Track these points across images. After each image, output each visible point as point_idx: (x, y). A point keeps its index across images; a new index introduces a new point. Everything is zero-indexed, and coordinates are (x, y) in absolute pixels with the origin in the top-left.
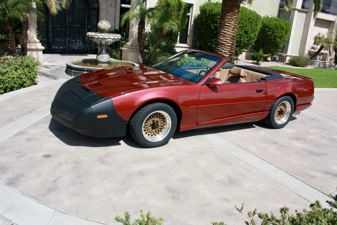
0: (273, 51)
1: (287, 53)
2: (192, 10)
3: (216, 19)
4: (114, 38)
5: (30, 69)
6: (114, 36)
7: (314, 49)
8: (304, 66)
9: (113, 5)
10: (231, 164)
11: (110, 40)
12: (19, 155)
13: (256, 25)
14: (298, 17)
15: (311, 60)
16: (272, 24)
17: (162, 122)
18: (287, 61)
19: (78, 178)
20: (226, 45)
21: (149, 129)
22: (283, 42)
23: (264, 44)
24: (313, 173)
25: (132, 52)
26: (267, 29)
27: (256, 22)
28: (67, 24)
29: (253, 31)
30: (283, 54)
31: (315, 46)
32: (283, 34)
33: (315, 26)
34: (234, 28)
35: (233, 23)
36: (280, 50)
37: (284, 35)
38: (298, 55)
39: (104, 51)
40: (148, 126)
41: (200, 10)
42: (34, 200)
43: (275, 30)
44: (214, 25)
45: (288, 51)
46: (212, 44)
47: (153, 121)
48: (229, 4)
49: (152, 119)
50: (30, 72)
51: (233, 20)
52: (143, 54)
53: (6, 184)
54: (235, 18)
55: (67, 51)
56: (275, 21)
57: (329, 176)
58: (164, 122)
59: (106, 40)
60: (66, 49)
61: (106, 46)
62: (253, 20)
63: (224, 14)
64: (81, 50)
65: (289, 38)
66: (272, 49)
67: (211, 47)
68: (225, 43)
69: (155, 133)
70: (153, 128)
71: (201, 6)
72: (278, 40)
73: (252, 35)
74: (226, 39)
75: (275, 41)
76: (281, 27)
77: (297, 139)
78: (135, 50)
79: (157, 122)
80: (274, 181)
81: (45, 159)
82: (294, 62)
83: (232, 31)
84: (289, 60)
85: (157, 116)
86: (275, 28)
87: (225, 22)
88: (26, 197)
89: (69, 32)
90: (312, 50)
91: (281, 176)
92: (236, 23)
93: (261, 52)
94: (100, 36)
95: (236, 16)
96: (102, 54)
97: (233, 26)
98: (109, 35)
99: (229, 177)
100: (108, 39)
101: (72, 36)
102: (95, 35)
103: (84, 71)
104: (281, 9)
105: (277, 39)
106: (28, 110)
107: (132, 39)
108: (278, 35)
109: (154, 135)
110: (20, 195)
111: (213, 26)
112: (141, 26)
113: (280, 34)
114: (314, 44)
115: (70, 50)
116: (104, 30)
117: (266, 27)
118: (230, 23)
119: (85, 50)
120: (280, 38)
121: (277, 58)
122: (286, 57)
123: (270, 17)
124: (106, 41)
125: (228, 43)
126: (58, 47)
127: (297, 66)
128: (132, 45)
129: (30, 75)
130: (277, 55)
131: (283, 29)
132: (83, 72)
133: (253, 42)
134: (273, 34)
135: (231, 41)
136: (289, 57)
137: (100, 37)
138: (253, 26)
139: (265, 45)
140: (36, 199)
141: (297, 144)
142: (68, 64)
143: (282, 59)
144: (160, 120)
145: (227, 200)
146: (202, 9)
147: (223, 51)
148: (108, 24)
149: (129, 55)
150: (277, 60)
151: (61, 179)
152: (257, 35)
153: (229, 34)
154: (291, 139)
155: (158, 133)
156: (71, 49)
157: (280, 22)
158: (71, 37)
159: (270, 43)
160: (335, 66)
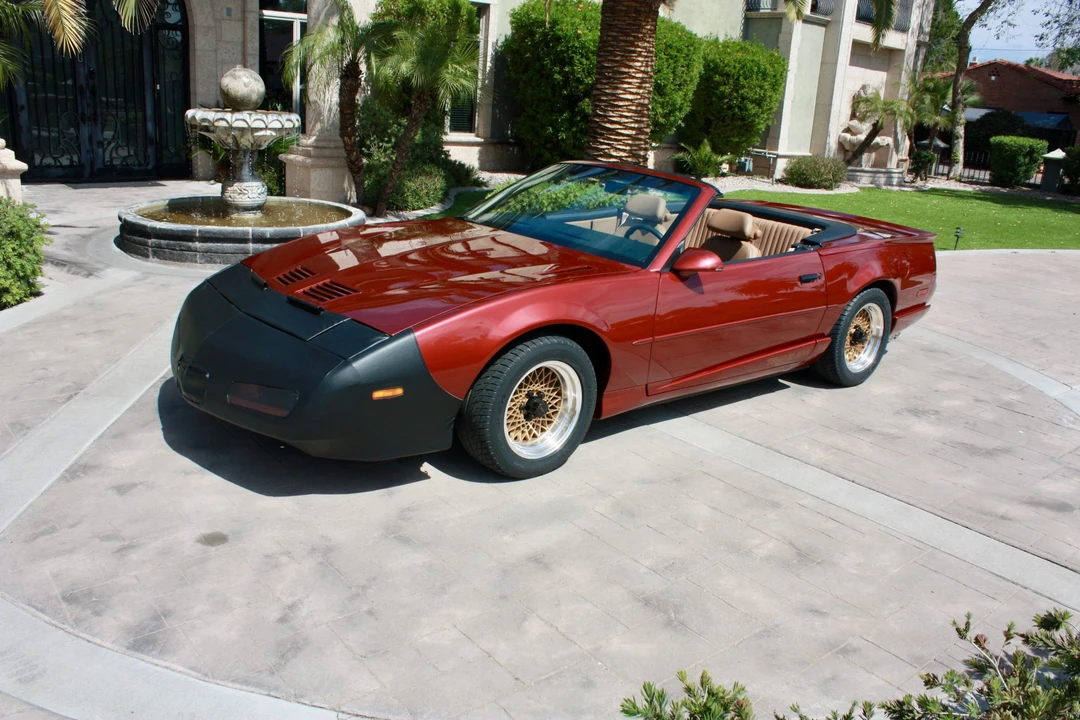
0: (738, 144)
1: (777, 149)
2: (487, 24)
3: (568, 50)
4: (280, 126)
5: (20, 246)
6: (280, 118)
7: (853, 134)
8: (831, 185)
9: (236, 13)
10: (776, 505)
11: (268, 133)
12: (118, 544)
13: (688, 66)
14: (803, 40)
15: (850, 168)
16: (730, 61)
17: (554, 395)
18: (779, 174)
19: (352, 598)
20: (623, 135)
21: (517, 421)
22: (765, 116)
23: (708, 122)
24: (1003, 508)
25: (322, 167)
26: (717, 78)
27: (687, 56)
28: (82, 81)
29: (680, 85)
30: (767, 152)
31: (855, 123)
32: (765, 90)
33: (852, 64)
34: (643, 81)
35: (639, 64)
36: (757, 140)
37: (769, 94)
38: (810, 154)
39: (246, 171)
40: (514, 412)
41: (512, 23)
42: (253, 689)
43: (741, 78)
44: (562, 69)
45: (781, 141)
46: (557, 131)
47: (529, 395)
48: (627, 6)
49: (525, 387)
50: (20, 256)
51: (640, 55)
52: (358, 172)
53: (128, 648)
54: (645, 48)
55: (87, 173)
56: (738, 51)
57: (1043, 510)
58: (559, 394)
59: (256, 134)
60: (81, 166)
61: (252, 152)
62: (678, 52)
63: (610, 38)
64: (136, 168)
65: (781, 104)
66: (733, 136)
67: (555, 140)
68: (618, 126)
69: (534, 431)
70: (527, 417)
71: (514, 9)
72: (752, 109)
73: (678, 98)
74: (622, 116)
75: (744, 113)
76: (759, 69)
77: (916, 412)
78: (333, 162)
79: (540, 395)
80: (918, 544)
81: (213, 548)
82: (798, 176)
83: (638, 91)
84: (785, 170)
85: (541, 378)
86: (741, 72)
87: (616, 61)
88: (218, 682)
89: (88, 105)
90: (848, 136)
91: (923, 525)
92: (647, 66)
93: (707, 149)
94: (236, 120)
95: (648, 42)
96: (240, 180)
97: (640, 75)
98: (264, 117)
99: (791, 544)
100: (261, 129)
101: (100, 119)
102: (218, 120)
103: (193, 241)
104: (753, 14)
105: (750, 106)
106: (60, 386)
107: (318, 126)
108: (751, 95)
109: (530, 438)
110: (193, 677)
111: (559, 73)
112: (349, 82)
113: (758, 90)
114: (851, 119)
115: (96, 168)
116: (242, 101)
117: (713, 70)
118: (631, 64)
119: (150, 167)
120: (759, 103)
121: (747, 163)
122: (775, 160)
123: (721, 40)
124: (253, 137)
125: (627, 128)
126: (55, 159)
127: (810, 186)
128: (321, 144)
129: (22, 266)
130: (748, 154)
131: (765, 75)
132: (190, 244)
133: (679, 118)
134: (737, 92)
135: (636, 122)
136: (786, 160)
137: (235, 125)
138: (680, 70)
139: (713, 126)
140: (259, 685)
141: (923, 428)
142: (130, 218)
143: (764, 168)
144: (547, 389)
145: (816, 611)
146: (520, 20)
147: (614, 154)
148: (255, 79)
149: (312, 178)
150: (749, 171)
151: (304, 611)
152: (690, 95)
153: (631, 100)
154: (898, 413)
155: (543, 430)
156: (99, 165)
157: (754, 54)
158: (99, 125)
159: (728, 121)
160: (912, 182)
